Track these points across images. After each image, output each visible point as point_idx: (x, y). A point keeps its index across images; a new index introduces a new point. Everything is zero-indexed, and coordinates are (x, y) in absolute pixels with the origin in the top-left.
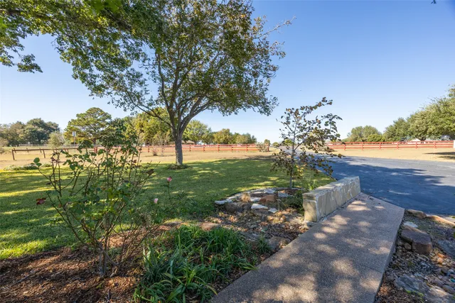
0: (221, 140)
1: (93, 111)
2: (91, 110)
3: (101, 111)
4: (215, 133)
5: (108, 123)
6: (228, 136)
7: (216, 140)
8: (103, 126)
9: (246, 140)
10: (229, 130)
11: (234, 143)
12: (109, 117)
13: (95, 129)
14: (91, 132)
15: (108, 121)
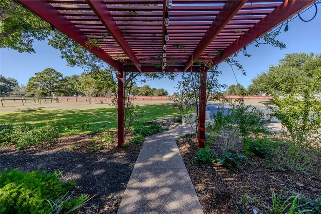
0: (144, 93)
1: (48, 71)
2: (46, 70)
3: (55, 71)
4: (140, 88)
5: (60, 80)
6: (148, 90)
7: (140, 93)
8: (56, 82)
9: (161, 93)
10: (149, 86)
11: (153, 95)
12: (61, 76)
13: (50, 84)
14: (47, 87)
15: (60, 78)
